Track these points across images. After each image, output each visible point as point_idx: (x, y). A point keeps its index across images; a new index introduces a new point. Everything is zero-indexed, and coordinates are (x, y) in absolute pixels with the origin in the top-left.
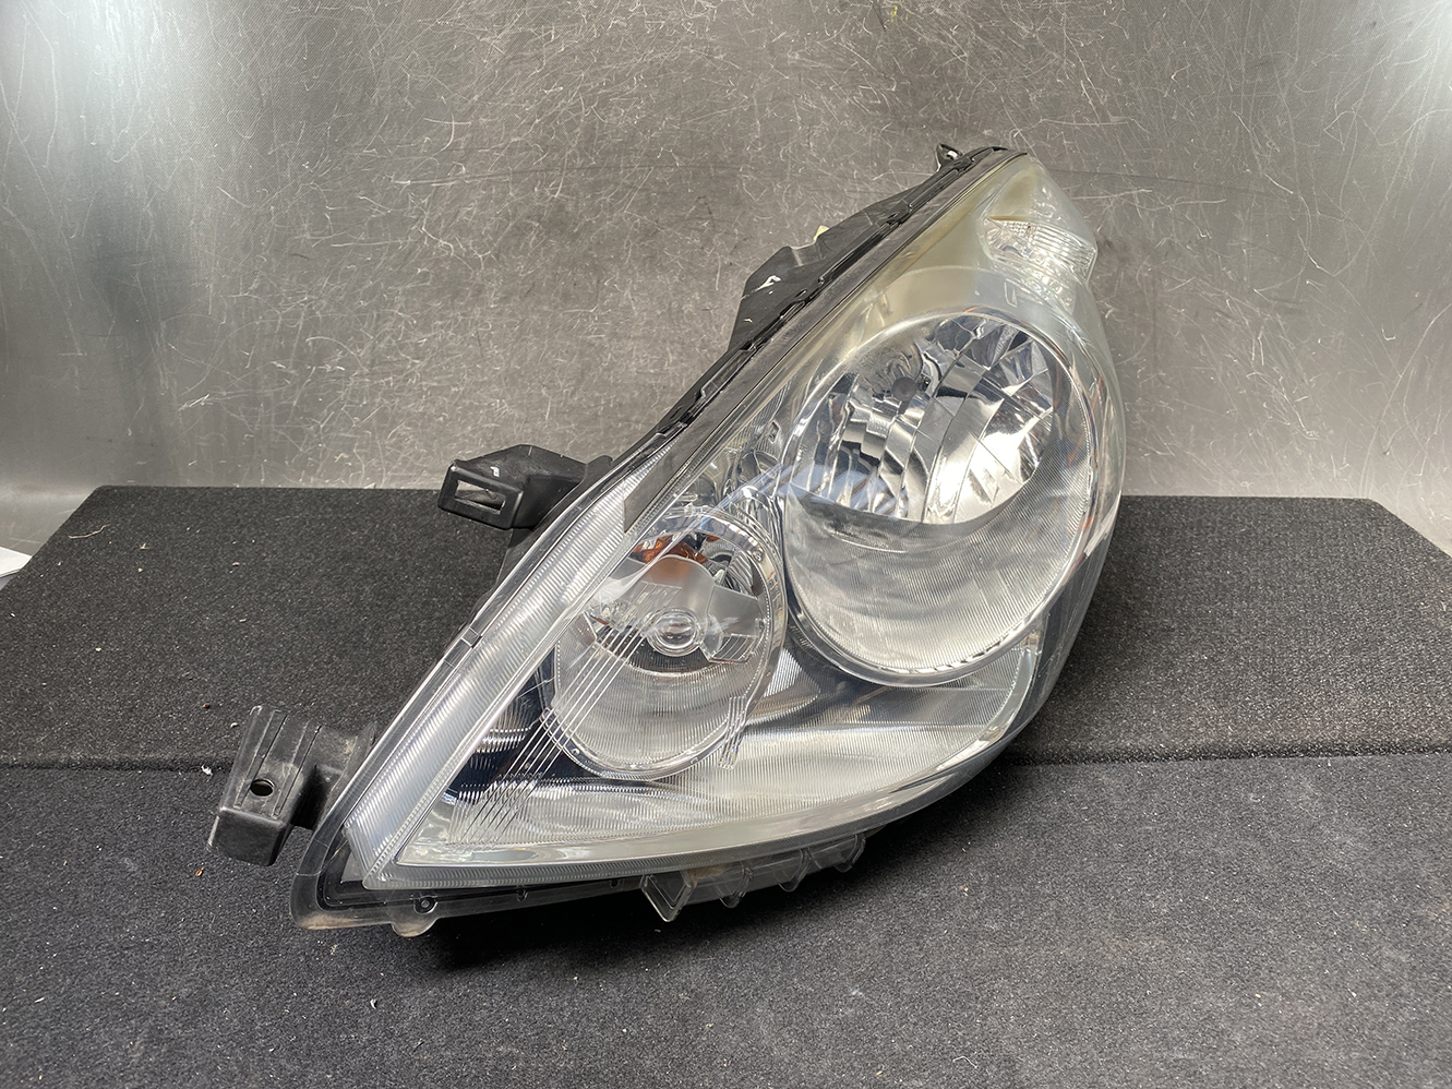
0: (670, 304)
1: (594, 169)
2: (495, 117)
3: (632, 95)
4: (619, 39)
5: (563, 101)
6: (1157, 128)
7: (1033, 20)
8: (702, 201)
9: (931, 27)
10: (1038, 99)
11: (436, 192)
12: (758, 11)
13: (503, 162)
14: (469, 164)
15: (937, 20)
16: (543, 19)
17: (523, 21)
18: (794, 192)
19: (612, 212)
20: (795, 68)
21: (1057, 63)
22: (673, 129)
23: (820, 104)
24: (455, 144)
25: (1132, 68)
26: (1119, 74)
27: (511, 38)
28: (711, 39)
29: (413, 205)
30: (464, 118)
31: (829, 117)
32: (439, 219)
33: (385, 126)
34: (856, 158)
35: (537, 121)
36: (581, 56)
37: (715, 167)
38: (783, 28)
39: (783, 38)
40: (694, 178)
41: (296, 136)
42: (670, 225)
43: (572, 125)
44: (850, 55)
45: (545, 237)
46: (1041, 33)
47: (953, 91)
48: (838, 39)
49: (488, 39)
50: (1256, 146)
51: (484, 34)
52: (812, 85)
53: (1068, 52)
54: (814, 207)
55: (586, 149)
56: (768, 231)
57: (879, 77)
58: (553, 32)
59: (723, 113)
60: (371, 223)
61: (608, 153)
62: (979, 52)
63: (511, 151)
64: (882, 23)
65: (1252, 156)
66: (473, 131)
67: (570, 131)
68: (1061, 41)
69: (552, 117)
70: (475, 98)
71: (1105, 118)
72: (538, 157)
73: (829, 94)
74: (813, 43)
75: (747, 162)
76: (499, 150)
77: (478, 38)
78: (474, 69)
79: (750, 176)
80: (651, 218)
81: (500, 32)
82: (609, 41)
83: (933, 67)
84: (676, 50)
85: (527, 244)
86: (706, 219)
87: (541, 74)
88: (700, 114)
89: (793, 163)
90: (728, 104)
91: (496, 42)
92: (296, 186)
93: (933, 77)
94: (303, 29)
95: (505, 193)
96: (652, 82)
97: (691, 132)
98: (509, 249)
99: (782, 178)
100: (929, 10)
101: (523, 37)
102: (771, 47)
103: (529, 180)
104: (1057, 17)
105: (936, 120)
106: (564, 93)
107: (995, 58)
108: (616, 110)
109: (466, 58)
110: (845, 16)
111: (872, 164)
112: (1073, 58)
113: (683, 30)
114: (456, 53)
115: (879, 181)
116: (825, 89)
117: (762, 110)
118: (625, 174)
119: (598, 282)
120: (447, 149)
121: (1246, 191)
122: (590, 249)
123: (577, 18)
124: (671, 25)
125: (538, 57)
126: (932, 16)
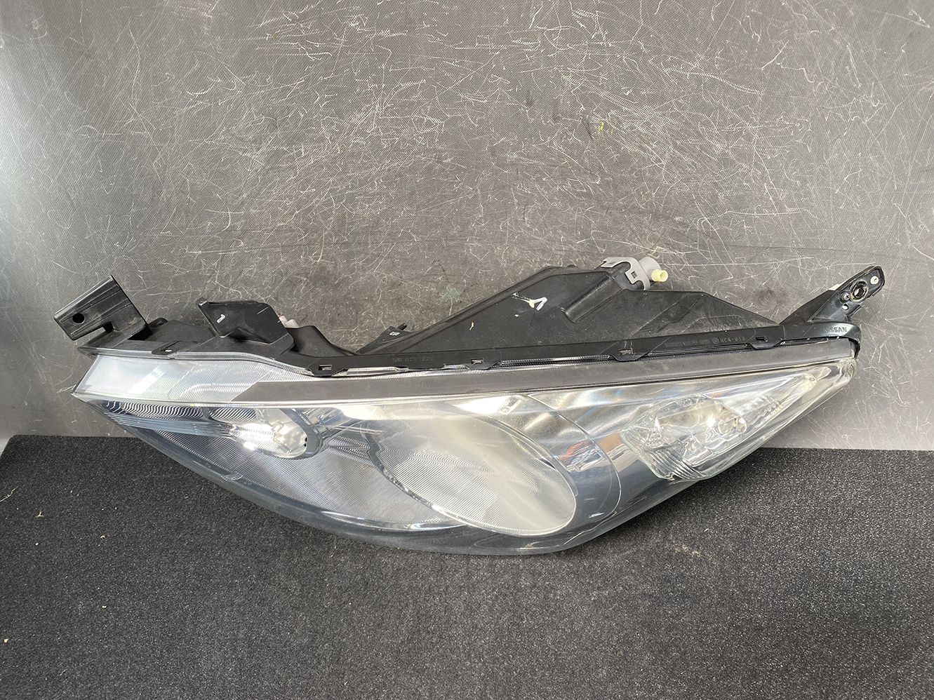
0: (414, 326)
1: (347, 245)
2: (262, 208)
3: (374, 195)
4: (360, 153)
5: (317, 199)
6: (826, 215)
7: (728, 140)
8: (436, 263)
9: (634, 141)
10: (726, 197)
11: (222, 259)
12: (481, 122)
13: (272, 239)
14: (246, 239)
15: (639, 136)
16: (293, 140)
17: (276, 141)
18: (511, 252)
19: (364, 271)
20: (513, 164)
21: (746, 171)
22: (410, 216)
23: (534, 190)
24: (233, 228)
25: (811, 173)
26: (798, 178)
27: (268, 154)
28: (440, 148)
29: (205, 267)
30: (238, 208)
31: (541, 200)
32: (227, 276)
33: (174, 215)
34: (563, 228)
35: (297, 212)
36: (329, 168)
37: (446, 240)
38: (503, 135)
39: (503, 142)
40: (429, 248)
41: (105, 225)
42: (412, 280)
43: (326, 216)
44: (560, 156)
45: (312, 287)
46: (734, 150)
47: (650, 188)
48: (551, 143)
49: (249, 155)
50: (910, 227)
51: (245, 151)
52: (527, 177)
53: (756, 163)
54: (527, 261)
55: (340, 231)
56: (490, 279)
57: (586, 173)
58: (303, 150)
59: (451, 202)
60: (175, 280)
61: (358, 233)
62: (675, 163)
63: (278, 231)
64: (590, 134)
65: (904, 234)
66: (246, 218)
67: (325, 219)
68: (750, 155)
69: (309, 209)
70: (245, 196)
71: (782, 209)
72: (300, 236)
73: (542, 184)
74: (529, 146)
75: (472, 234)
76: (269, 231)
77: (241, 153)
78: (240, 175)
79: (476, 244)
80: (396, 275)
81: (258, 149)
82: (352, 155)
83: (633, 169)
84: (410, 158)
85: (298, 291)
86: (441, 275)
87: (296, 180)
88: (433, 204)
89: (510, 232)
90: (455, 195)
91: (257, 158)
92: (112, 258)
93: (633, 177)
94: (95, 149)
95: (278, 259)
96: (390, 184)
97: (426, 218)
98: (285, 294)
99: (502, 242)
100: (632, 128)
101: (277, 154)
102: (493, 151)
103: (296, 251)
104: (749, 138)
105: (634, 207)
106: (317, 194)
107: (690, 166)
108: (361, 205)
109: (233, 168)
110: (557, 127)
111: (576, 232)
112: (759, 167)
113: (414, 143)
114: (224, 164)
115: (582, 244)
116: (539, 180)
117: (484, 196)
118: (372, 248)
119: (357, 313)
120: (226, 230)
121: (894, 257)
122: (349, 294)
123: (322, 139)
124: (404, 140)
125: (293, 168)
126: (634, 132)
